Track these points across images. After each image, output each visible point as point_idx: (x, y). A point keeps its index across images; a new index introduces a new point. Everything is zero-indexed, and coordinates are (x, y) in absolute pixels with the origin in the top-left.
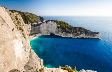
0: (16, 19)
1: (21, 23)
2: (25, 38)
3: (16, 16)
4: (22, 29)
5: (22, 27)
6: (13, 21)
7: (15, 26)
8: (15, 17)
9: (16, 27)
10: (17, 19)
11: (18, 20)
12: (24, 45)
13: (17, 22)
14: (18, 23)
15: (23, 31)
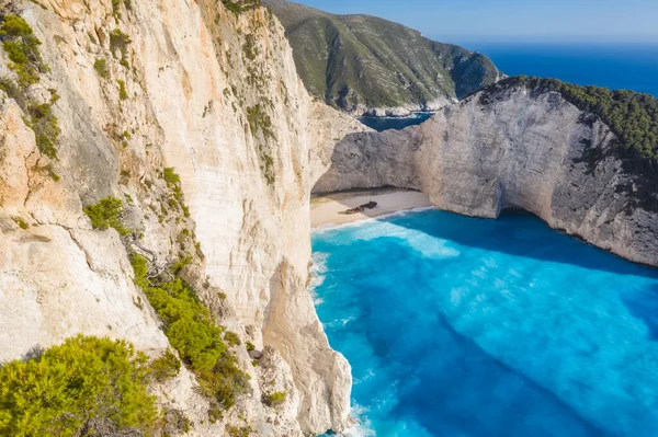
0: (241, 54)
1: (273, 86)
2: (270, 180)
3: (248, 37)
4: (267, 123)
5: (268, 111)
6: (224, 59)
7: (225, 91)
8: (243, 42)
9: (232, 98)
10: (250, 55)
11: (260, 58)
12: (250, 223)
13: (244, 74)
14: (252, 79)
15: (267, 133)
